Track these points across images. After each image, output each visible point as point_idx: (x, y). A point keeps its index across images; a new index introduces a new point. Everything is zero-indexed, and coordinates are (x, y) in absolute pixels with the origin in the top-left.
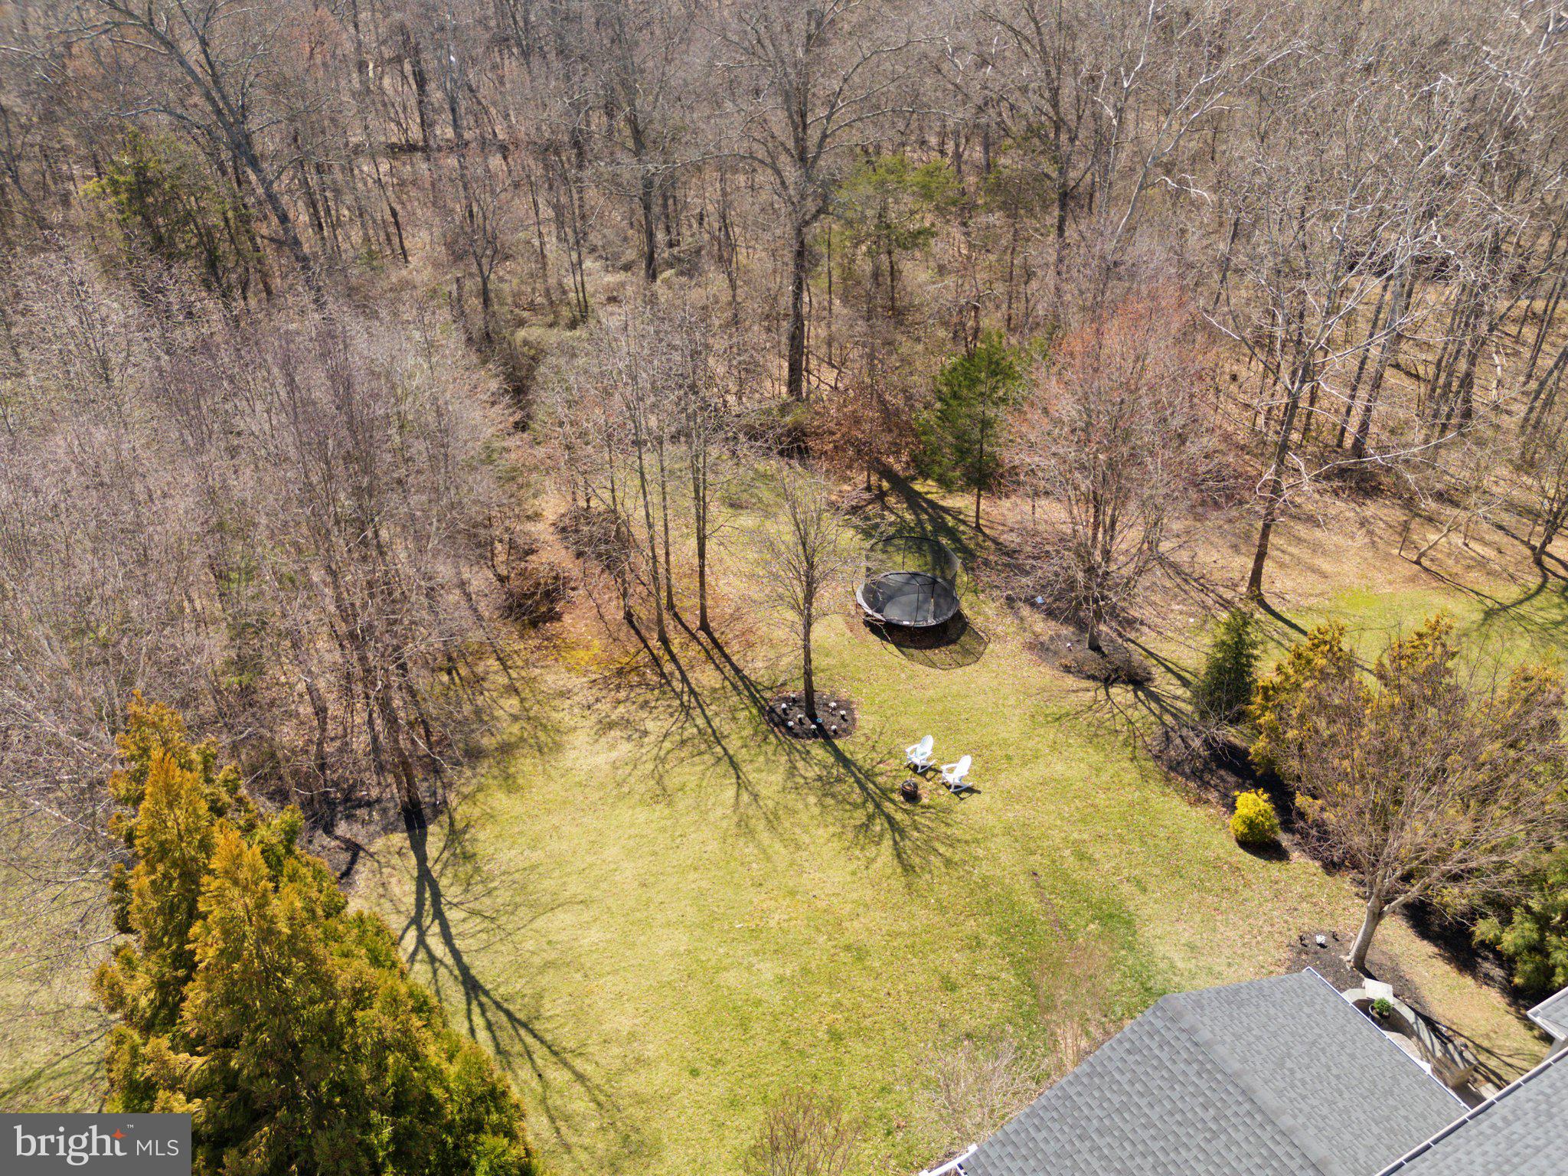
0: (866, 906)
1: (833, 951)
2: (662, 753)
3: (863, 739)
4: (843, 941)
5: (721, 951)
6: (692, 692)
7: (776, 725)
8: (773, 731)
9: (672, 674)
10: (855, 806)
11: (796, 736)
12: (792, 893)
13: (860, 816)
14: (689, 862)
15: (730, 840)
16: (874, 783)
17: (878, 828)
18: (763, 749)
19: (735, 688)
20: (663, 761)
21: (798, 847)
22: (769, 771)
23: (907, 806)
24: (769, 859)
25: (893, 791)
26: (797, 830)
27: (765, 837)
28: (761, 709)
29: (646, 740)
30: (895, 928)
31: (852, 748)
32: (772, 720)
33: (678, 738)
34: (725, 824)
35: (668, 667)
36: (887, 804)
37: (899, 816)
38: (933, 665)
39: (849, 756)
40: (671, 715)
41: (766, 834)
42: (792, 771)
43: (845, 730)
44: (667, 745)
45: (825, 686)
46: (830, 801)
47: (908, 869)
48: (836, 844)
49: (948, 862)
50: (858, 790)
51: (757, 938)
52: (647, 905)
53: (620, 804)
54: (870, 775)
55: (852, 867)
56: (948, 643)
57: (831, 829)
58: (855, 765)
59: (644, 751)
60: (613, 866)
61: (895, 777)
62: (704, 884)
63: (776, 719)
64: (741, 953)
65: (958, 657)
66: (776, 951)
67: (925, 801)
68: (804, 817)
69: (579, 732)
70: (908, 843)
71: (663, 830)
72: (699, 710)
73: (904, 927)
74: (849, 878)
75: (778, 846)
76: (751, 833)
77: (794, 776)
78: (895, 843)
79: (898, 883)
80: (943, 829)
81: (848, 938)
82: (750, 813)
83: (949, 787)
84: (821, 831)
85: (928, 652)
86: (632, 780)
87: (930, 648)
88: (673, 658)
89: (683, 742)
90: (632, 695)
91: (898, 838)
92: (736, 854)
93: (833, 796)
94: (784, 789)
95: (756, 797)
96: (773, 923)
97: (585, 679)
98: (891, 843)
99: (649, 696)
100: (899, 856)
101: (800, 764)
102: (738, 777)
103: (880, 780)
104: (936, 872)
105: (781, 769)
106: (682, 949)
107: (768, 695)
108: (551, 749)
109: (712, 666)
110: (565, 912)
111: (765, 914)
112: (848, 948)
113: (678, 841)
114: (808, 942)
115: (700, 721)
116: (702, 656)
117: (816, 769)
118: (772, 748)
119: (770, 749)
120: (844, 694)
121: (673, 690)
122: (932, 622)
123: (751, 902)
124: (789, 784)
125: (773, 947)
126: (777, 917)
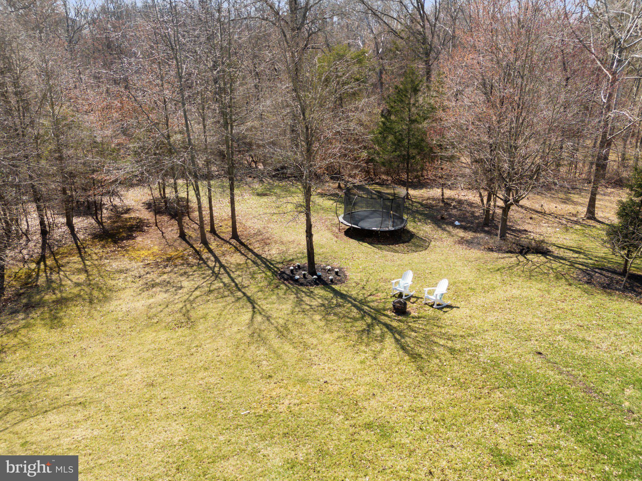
0: (380, 386)
1: (352, 430)
2: (191, 298)
3: (354, 284)
4: (361, 420)
5: (221, 438)
6: (222, 266)
7: (287, 280)
8: (283, 283)
9: (208, 259)
10: (355, 319)
11: (302, 284)
12: (303, 381)
13: (360, 325)
14: (201, 364)
15: (243, 347)
16: (369, 306)
17: (378, 332)
18: (276, 292)
19: (255, 263)
20: (191, 302)
21: (306, 347)
22: (279, 304)
23: (400, 318)
24: (279, 357)
25: (385, 310)
26: (305, 336)
27: (276, 342)
28: (274, 273)
29: (180, 291)
30: (417, 404)
31: (346, 289)
32: (283, 277)
33: (207, 289)
34: (239, 336)
35: (206, 255)
36: (383, 317)
37: (395, 324)
38: (396, 251)
39: (345, 293)
40: (204, 278)
41: (277, 340)
42: (300, 302)
43: (339, 281)
44: (197, 293)
45: (321, 261)
46: (332, 317)
47: (415, 357)
48: (342, 343)
49: (452, 350)
50: (355, 311)
51: (265, 423)
52: (149, 401)
53: (147, 330)
54: (364, 302)
55: (358, 358)
56: (404, 242)
57: (336, 334)
58: (351, 297)
59: (177, 297)
60: (125, 372)
61: (385, 303)
62: (212, 380)
63: (286, 277)
64: (244, 439)
65: (413, 248)
66: (285, 435)
67: (413, 314)
68: (312, 328)
69: (127, 290)
70: (408, 339)
71: (180, 344)
72: (226, 275)
73: (427, 402)
74: (359, 367)
75: (288, 347)
76: (264, 341)
77: (300, 305)
78: (397, 340)
79: (410, 367)
80: (436, 330)
81: (366, 417)
82: (263, 327)
83: (432, 306)
84: (327, 336)
85: (391, 246)
86: (162, 315)
87: (392, 244)
88: (210, 251)
89: (210, 291)
90: (176, 269)
91: (398, 337)
92: (248, 355)
93: (335, 314)
94: (292, 313)
95: (268, 318)
96: (282, 408)
97: (142, 264)
98: (393, 340)
99: (188, 269)
100: (403, 348)
101: (306, 299)
102: (254, 308)
103: (371, 304)
104: (443, 358)
105: (290, 302)
106: (176, 440)
107: (280, 266)
108: (100, 301)
109: (239, 254)
110: (58, 414)
111: (273, 401)
112: (369, 426)
113: (193, 351)
114: (323, 422)
115: (226, 280)
116: (233, 249)
117: (320, 300)
118: (283, 291)
119: (281, 293)
120: (336, 264)
121: (208, 266)
122: (391, 228)
123: (260, 391)
124: (297, 309)
125: (282, 430)
126: (287, 402)
